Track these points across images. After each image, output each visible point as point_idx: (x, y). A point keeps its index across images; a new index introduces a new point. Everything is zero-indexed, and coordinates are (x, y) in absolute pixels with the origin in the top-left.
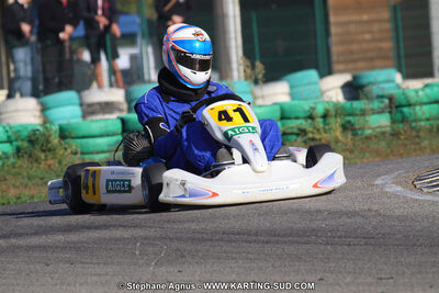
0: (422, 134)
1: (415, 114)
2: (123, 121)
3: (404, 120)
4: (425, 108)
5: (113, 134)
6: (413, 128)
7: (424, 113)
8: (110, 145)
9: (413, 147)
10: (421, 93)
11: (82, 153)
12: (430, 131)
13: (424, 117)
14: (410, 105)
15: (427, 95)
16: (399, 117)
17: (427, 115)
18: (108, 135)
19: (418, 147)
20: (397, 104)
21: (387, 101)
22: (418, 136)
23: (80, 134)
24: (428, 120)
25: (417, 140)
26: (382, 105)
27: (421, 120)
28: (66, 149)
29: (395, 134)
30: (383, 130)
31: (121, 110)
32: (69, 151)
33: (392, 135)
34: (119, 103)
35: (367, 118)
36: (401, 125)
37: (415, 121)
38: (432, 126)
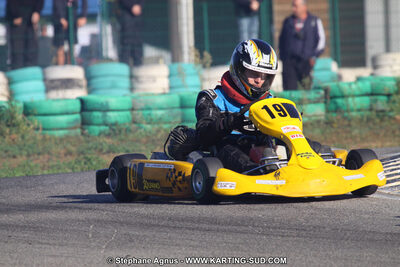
0: (353, 123)
1: (348, 105)
2: (82, 101)
3: (337, 110)
4: (357, 99)
5: (73, 113)
6: (345, 118)
7: (355, 105)
8: (69, 123)
9: (344, 135)
10: (354, 86)
11: (44, 129)
12: (361, 120)
13: (355, 108)
14: (343, 96)
15: (359, 88)
16: (332, 106)
17: (359, 106)
18: (67, 113)
19: (349, 135)
20: (331, 95)
21: (322, 92)
22: (349, 125)
23: (43, 111)
24: (359, 110)
25: (348, 129)
26: (318, 96)
27: (352, 110)
28: (28, 125)
29: (329, 123)
30: (319, 118)
31: (80, 86)
32: (32, 127)
33: (327, 123)
34: (79, 80)
35: (304, 107)
36: (334, 115)
37: (348, 111)
38: (362, 116)
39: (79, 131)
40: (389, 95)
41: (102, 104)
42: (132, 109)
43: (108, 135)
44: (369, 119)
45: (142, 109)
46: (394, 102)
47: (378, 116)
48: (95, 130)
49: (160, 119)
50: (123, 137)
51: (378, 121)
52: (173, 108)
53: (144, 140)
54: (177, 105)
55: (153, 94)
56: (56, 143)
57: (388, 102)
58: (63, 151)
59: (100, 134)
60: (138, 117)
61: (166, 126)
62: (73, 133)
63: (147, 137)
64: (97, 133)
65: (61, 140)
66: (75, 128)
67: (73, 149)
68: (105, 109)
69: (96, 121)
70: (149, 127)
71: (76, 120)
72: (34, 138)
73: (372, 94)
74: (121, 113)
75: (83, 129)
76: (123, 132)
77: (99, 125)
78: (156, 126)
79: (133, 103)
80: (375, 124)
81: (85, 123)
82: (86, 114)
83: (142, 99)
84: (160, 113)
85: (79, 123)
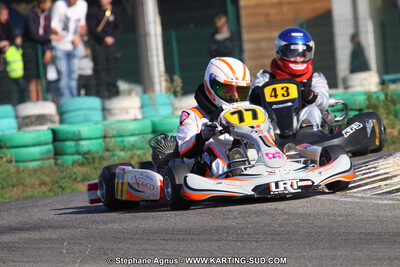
2: (54, 132)
5: (46, 144)
8: (42, 154)
11: (17, 161)
18: (39, 144)
23: (15, 144)
28: (2, 158)
31: (53, 122)
32: (4, 159)
34: (51, 116)
39: (52, 161)
40: (360, 110)
41: (74, 133)
42: (105, 137)
43: (82, 165)
45: (114, 137)
48: (69, 159)
49: (133, 145)
50: (96, 164)
52: (146, 134)
54: (150, 130)
55: (124, 121)
56: (30, 175)
58: (37, 182)
59: (74, 163)
60: (110, 145)
61: (139, 152)
62: (47, 163)
64: (70, 163)
65: (35, 171)
66: (48, 159)
67: (47, 180)
68: (78, 138)
69: (69, 151)
70: (122, 154)
71: (49, 151)
72: (8, 171)
74: (94, 142)
75: (56, 159)
76: (97, 160)
77: (72, 154)
78: (129, 153)
79: (106, 131)
81: (58, 153)
82: (56, 143)
83: (113, 126)
84: (132, 139)
85: (52, 154)
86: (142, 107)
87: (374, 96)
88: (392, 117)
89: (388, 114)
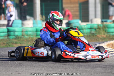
1: (84, 32)
2: (8, 29)
4: (86, 30)
5: (5, 32)
8: (4, 35)
10: (85, 26)
14: (82, 29)
15: (87, 27)
17: (87, 32)
18: (3, 32)
24: (87, 33)
38: (88, 35)
39: (7, 38)
40: (95, 29)
41: (13, 30)
42: (22, 32)
43: (15, 39)
44: (90, 36)
45: (25, 32)
46: (97, 31)
47: (92, 35)
48: (11, 37)
50: (19, 39)
51: (92, 36)
53: (25, 40)
54: (35, 31)
55: (28, 28)
57: (95, 31)
58: (2, 43)
59: (13, 38)
60: (24, 34)
61: (32, 37)
62: (5, 38)
63: (26, 40)
65: (2, 40)
66: (6, 37)
67: (5, 43)
68: (14, 31)
70: (27, 37)
71: (6, 35)
73: (91, 29)
74: (19, 33)
76: (19, 38)
77: (13, 36)
78: (29, 37)
79: (22, 30)
80: (91, 37)
81: (9, 35)
82: (8, 33)
83: (25, 29)
84: (30, 33)
85: (7, 35)
86: (33, 24)
87: (100, 25)
88: (104, 32)
89: (103, 30)
